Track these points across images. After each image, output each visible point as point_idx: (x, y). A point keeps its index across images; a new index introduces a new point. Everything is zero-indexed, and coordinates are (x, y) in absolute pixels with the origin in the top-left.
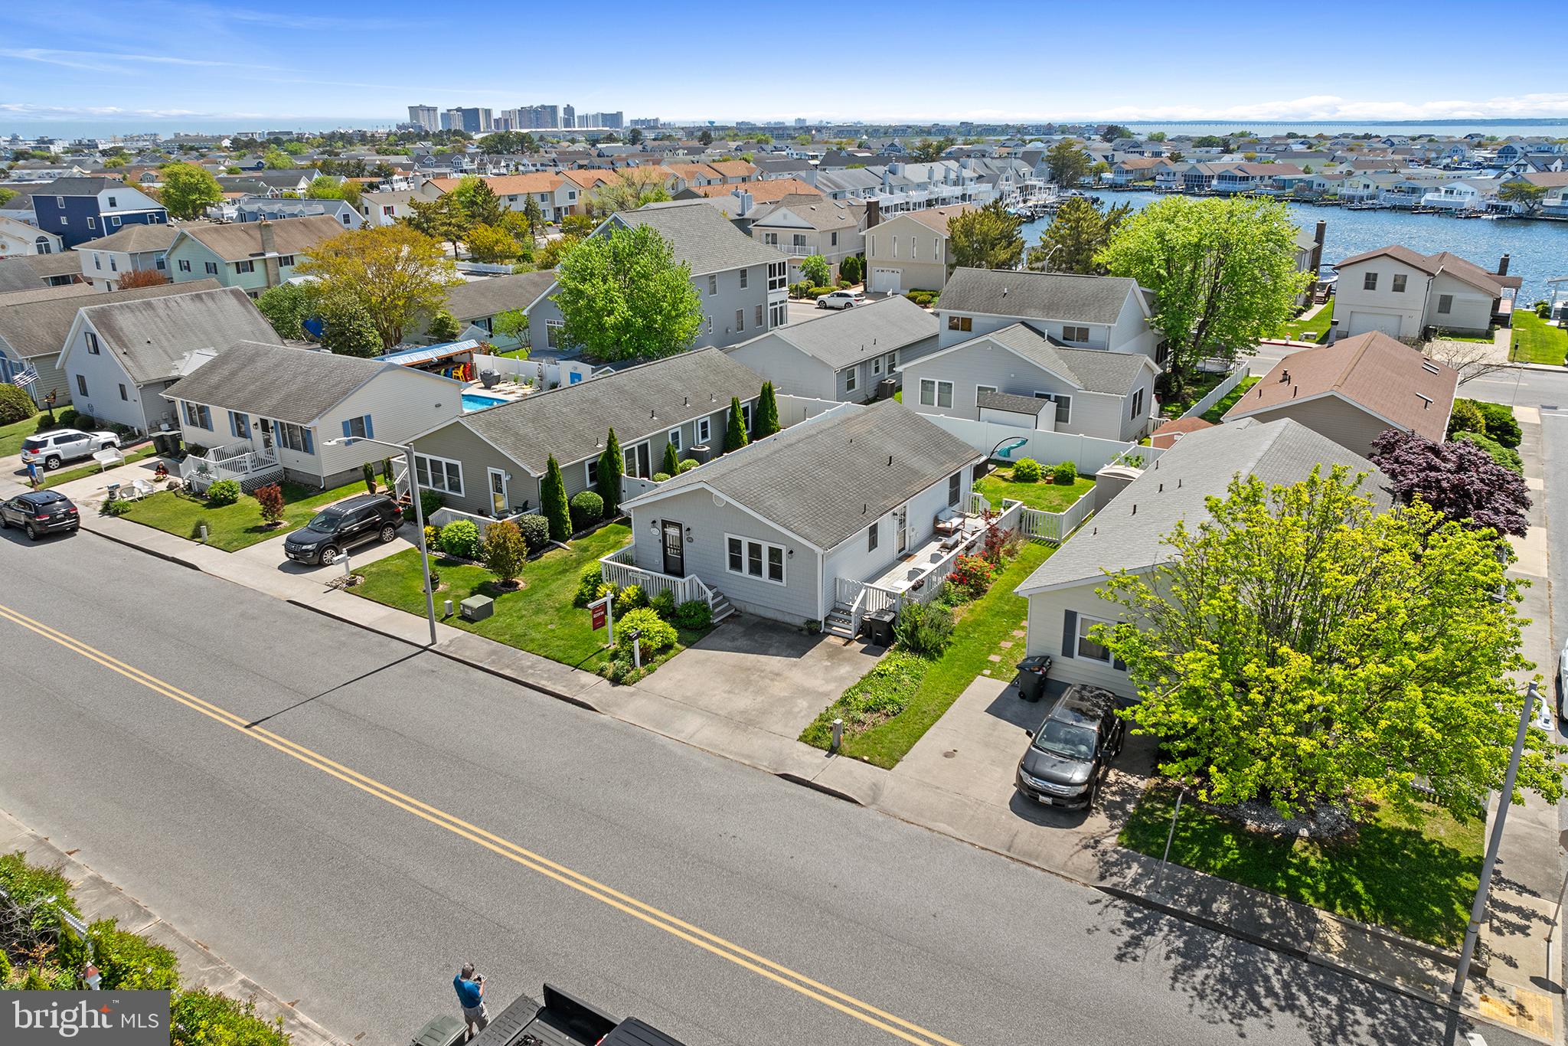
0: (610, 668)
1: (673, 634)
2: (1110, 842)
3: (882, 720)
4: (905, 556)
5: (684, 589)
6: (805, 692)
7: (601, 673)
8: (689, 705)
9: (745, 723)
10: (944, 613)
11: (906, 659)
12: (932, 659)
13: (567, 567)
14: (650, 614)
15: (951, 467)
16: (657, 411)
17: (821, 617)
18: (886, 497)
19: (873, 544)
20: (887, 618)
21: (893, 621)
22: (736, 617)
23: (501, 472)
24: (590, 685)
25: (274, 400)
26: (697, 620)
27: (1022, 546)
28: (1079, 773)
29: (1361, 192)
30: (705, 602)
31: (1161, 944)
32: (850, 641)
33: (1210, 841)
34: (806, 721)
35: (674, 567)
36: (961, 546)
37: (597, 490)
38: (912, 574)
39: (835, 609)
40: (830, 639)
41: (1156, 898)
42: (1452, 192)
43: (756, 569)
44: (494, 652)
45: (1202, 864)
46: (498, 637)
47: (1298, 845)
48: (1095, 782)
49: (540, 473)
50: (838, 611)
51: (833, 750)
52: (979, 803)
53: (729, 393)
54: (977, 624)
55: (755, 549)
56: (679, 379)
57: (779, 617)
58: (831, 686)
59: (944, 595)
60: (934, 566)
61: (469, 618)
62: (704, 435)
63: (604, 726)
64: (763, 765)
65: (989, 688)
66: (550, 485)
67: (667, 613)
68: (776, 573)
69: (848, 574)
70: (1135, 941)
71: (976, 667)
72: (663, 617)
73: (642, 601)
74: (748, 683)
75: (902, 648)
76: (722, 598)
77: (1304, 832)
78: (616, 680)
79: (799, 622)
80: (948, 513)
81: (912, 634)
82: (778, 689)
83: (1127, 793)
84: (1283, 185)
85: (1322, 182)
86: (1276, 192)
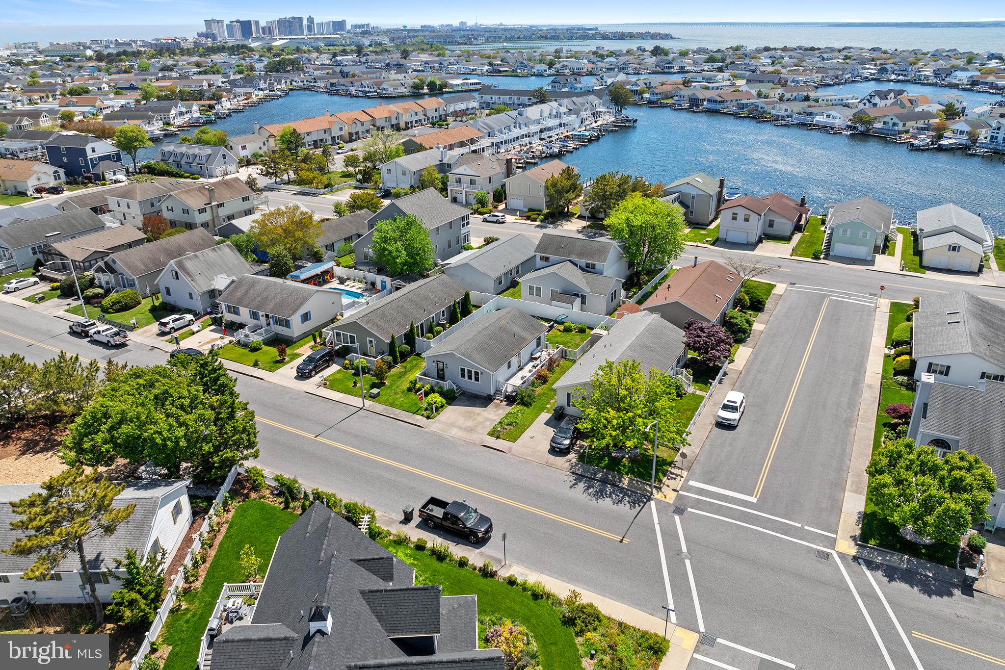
0: (425, 413)
1: (444, 401)
2: (574, 460)
3: (512, 428)
4: (521, 369)
5: (446, 385)
6: (488, 419)
7: (423, 415)
8: (452, 425)
9: (470, 430)
10: (533, 391)
11: (520, 407)
12: (528, 407)
13: (401, 375)
14: (437, 395)
15: (537, 335)
16: (425, 308)
17: (492, 394)
18: (513, 350)
19: (509, 367)
20: (514, 394)
21: (516, 395)
22: (464, 393)
23: (373, 340)
24: (419, 419)
25: (271, 305)
26: (452, 396)
27: (563, 362)
28: (567, 442)
30: (453, 389)
31: (582, 485)
32: (502, 401)
33: (601, 459)
34: (489, 429)
35: (441, 377)
36: (540, 366)
37: (406, 344)
38: (522, 378)
39: (497, 391)
40: (496, 401)
41: (583, 474)
42: (830, 116)
43: (470, 377)
44: (385, 409)
45: (597, 465)
46: (384, 403)
47: (624, 459)
48: (572, 444)
49: (388, 341)
50: (498, 391)
51: (498, 438)
52: (539, 451)
53: (452, 296)
54: (544, 394)
55: (470, 372)
56: (432, 292)
57: (478, 393)
58: (496, 417)
59: (533, 384)
60: (530, 374)
61: (373, 397)
62: (443, 315)
63: (427, 433)
64: (477, 443)
65: (545, 416)
66: (392, 345)
67: (442, 394)
68: (477, 379)
69: (501, 379)
70: (576, 484)
71: (542, 410)
72: (440, 395)
73: (432, 390)
74: (470, 417)
75: (518, 404)
76: (459, 387)
77: (627, 456)
78: (428, 418)
79: (485, 395)
80: (536, 351)
81: (522, 399)
82: (480, 419)
83: (581, 447)
84: (742, 107)
85: (763, 105)
86: (738, 111)
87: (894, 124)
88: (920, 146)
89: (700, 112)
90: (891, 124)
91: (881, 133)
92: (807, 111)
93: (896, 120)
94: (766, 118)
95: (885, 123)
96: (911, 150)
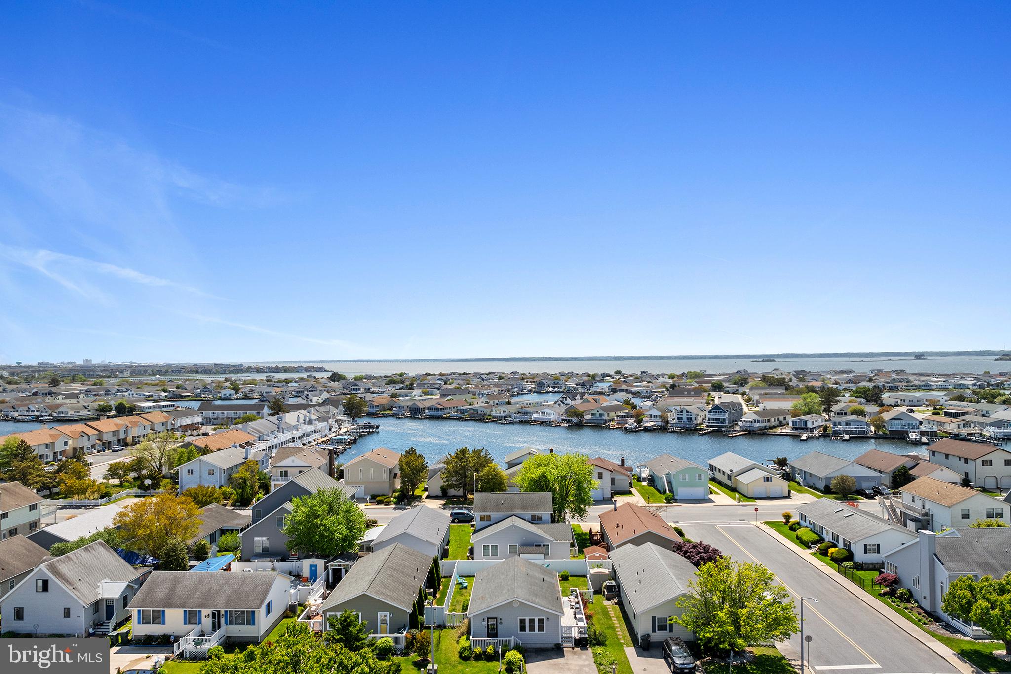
5: (512, 642)
11: (598, 648)
14: (516, 652)
16: (414, 576)
17: (560, 642)
20: (586, 636)
21: (588, 637)
22: (526, 650)
23: (387, 614)
29: (503, 414)
30: (519, 645)
32: (573, 648)
36: (581, 607)
42: (544, 414)
43: (532, 629)
49: (410, 611)
50: (563, 638)
55: (532, 621)
56: (404, 560)
57: (542, 646)
58: (587, 662)
65: (630, 650)
68: (541, 628)
71: (620, 646)
74: (561, 668)
75: (594, 645)
79: (552, 646)
81: (596, 639)
84: (463, 411)
85: (483, 409)
86: (460, 416)
87: (601, 415)
88: (632, 429)
89: (424, 419)
90: (598, 416)
91: (592, 423)
92: (520, 411)
93: (601, 412)
94: (487, 419)
95: (593, 415)
96: (627, 432)
